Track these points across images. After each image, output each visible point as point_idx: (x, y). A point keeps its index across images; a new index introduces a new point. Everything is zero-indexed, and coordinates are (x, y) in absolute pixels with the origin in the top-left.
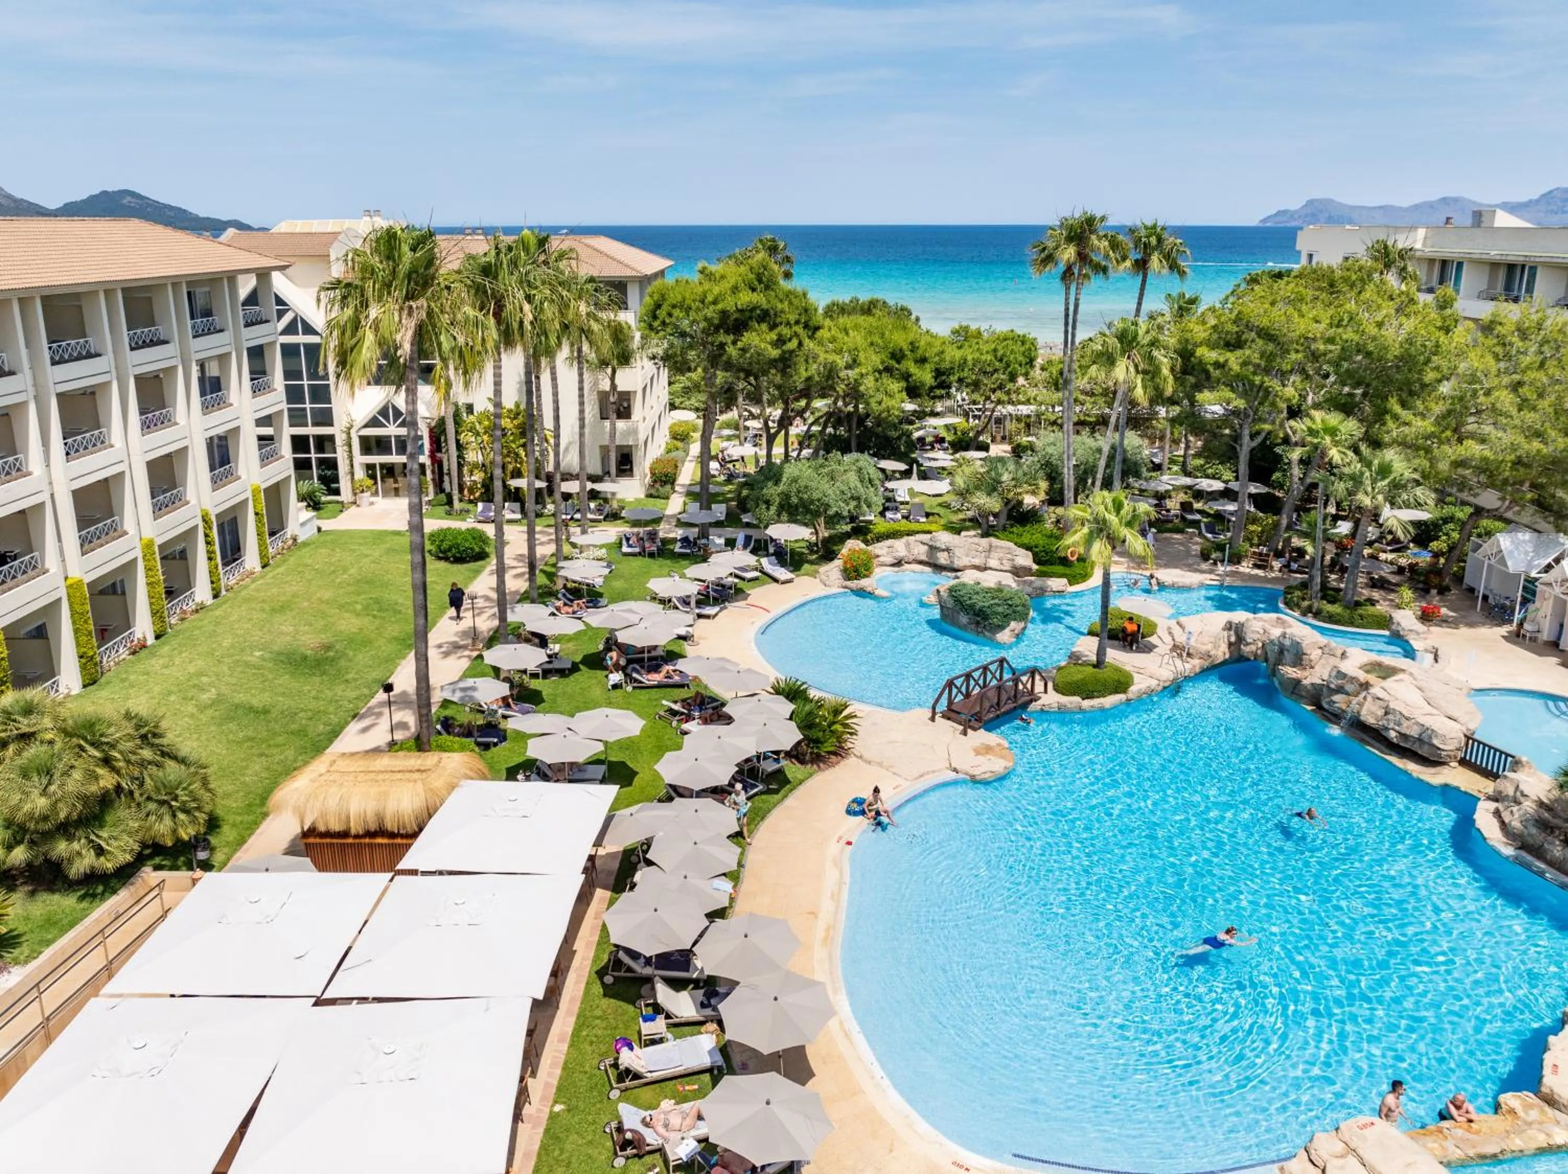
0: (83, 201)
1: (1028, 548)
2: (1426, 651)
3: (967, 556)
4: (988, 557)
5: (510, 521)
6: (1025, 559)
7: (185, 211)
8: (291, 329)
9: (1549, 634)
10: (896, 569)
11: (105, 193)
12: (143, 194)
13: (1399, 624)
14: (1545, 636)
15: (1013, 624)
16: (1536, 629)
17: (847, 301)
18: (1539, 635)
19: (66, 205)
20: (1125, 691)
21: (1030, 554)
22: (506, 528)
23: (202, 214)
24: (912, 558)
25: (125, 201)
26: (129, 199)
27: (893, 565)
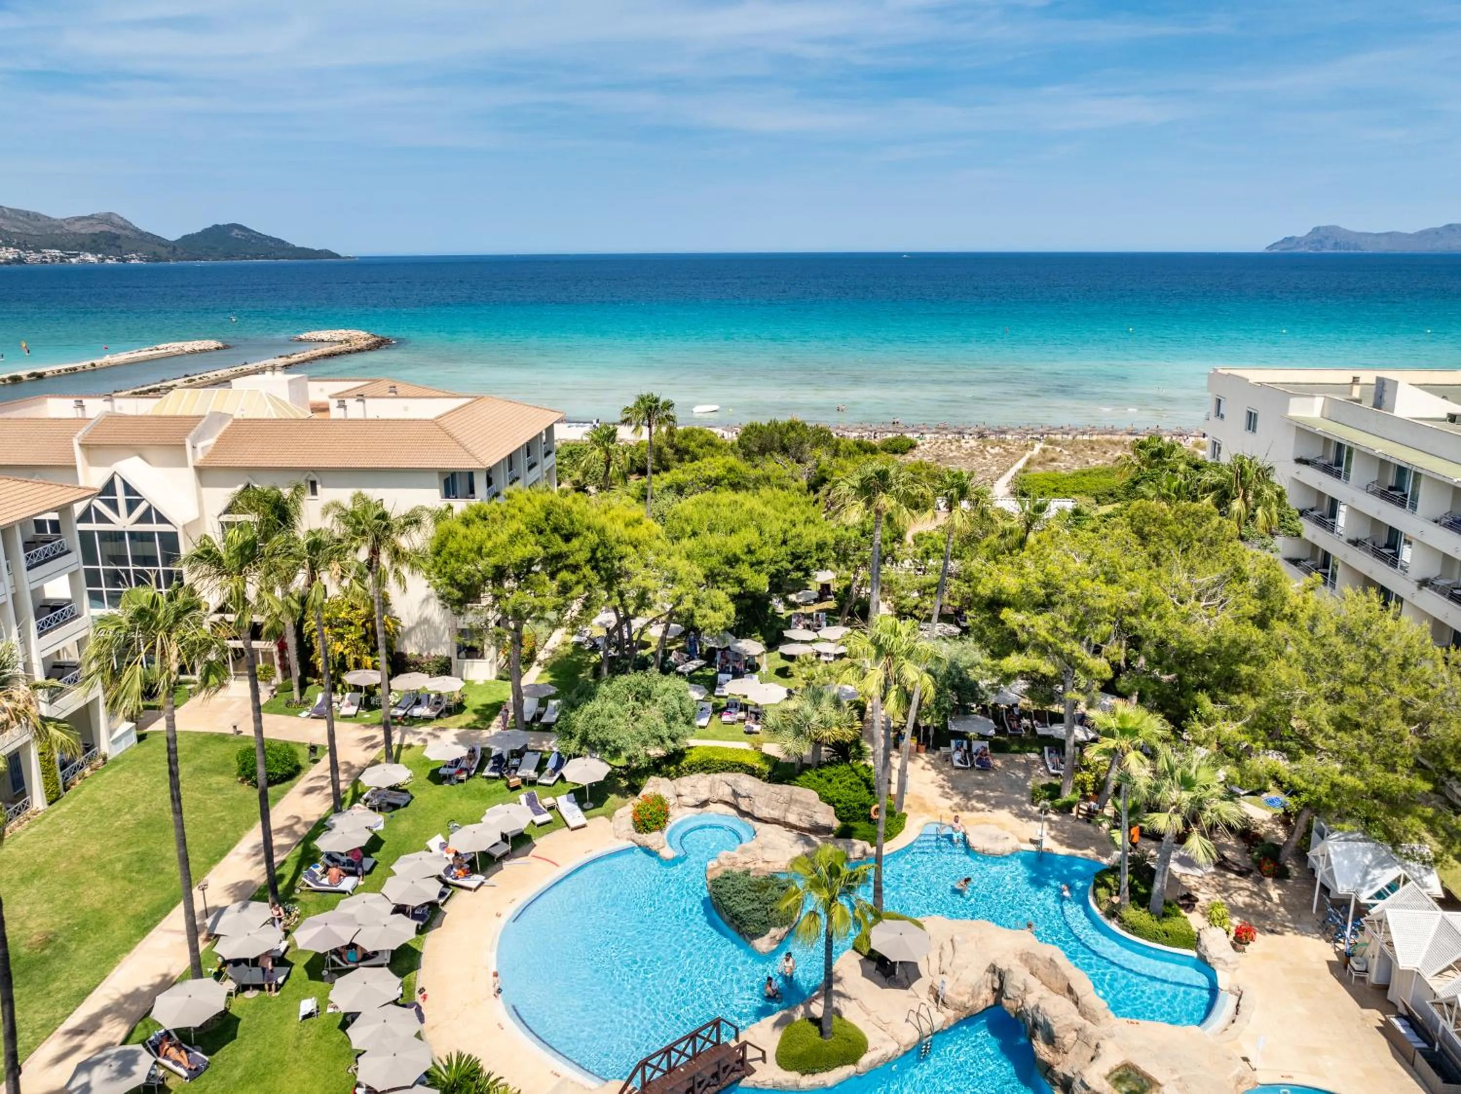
0: (199, 234)
1: (830, 802)
2: (1231, 992)
3: (767, 806)
4: (786, 811)
5: (345, 717)
6: (826, 817)
7: (283, 242)
8: (145, 518)
9: (1377, 977)
10: (700, 810)
11: (216, 226)
12: (249, 227)
13: (1206, 949)
14: (1373, 978)
15: (773, 931)
16: (1364, 968)
17: (765, 424)
18: (1367, 975)
19: (184, 237)
20: (854, 1062)
21: (832, 809)
22: (337, 724)
23: (298, 245)
24: (716, 798)
25: (233, 234)
26: (236, 231)
27: (696, 806)
